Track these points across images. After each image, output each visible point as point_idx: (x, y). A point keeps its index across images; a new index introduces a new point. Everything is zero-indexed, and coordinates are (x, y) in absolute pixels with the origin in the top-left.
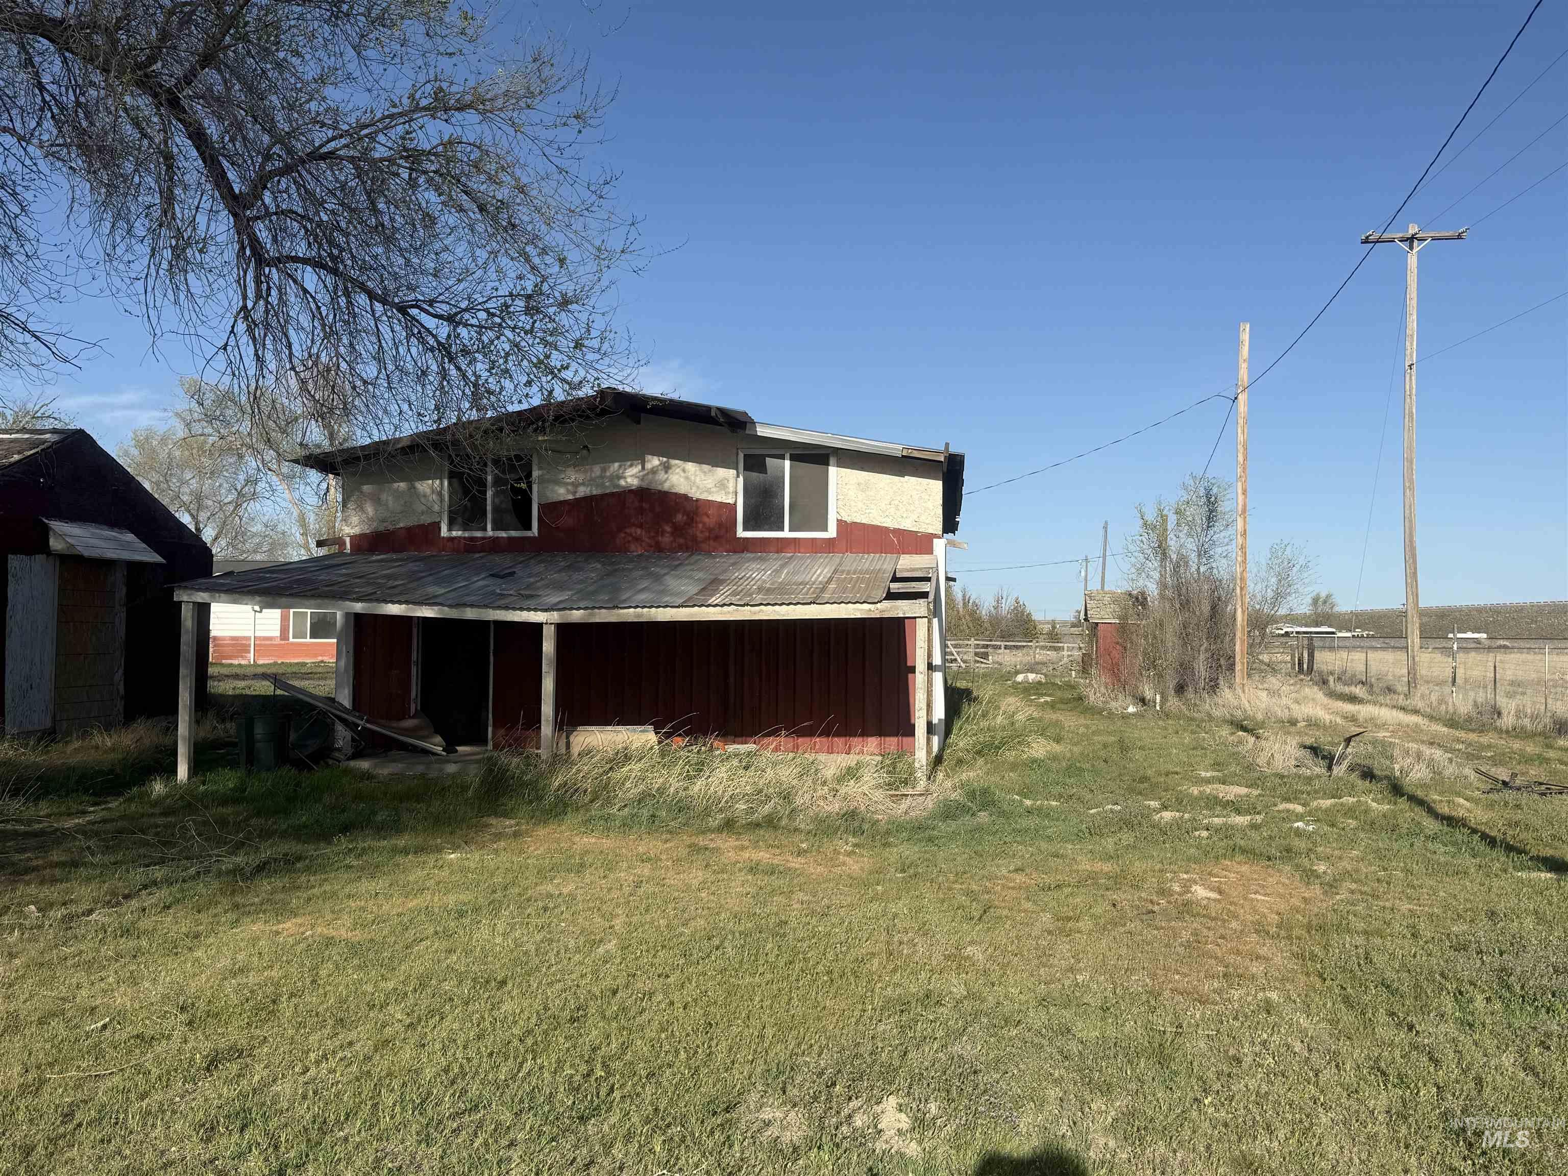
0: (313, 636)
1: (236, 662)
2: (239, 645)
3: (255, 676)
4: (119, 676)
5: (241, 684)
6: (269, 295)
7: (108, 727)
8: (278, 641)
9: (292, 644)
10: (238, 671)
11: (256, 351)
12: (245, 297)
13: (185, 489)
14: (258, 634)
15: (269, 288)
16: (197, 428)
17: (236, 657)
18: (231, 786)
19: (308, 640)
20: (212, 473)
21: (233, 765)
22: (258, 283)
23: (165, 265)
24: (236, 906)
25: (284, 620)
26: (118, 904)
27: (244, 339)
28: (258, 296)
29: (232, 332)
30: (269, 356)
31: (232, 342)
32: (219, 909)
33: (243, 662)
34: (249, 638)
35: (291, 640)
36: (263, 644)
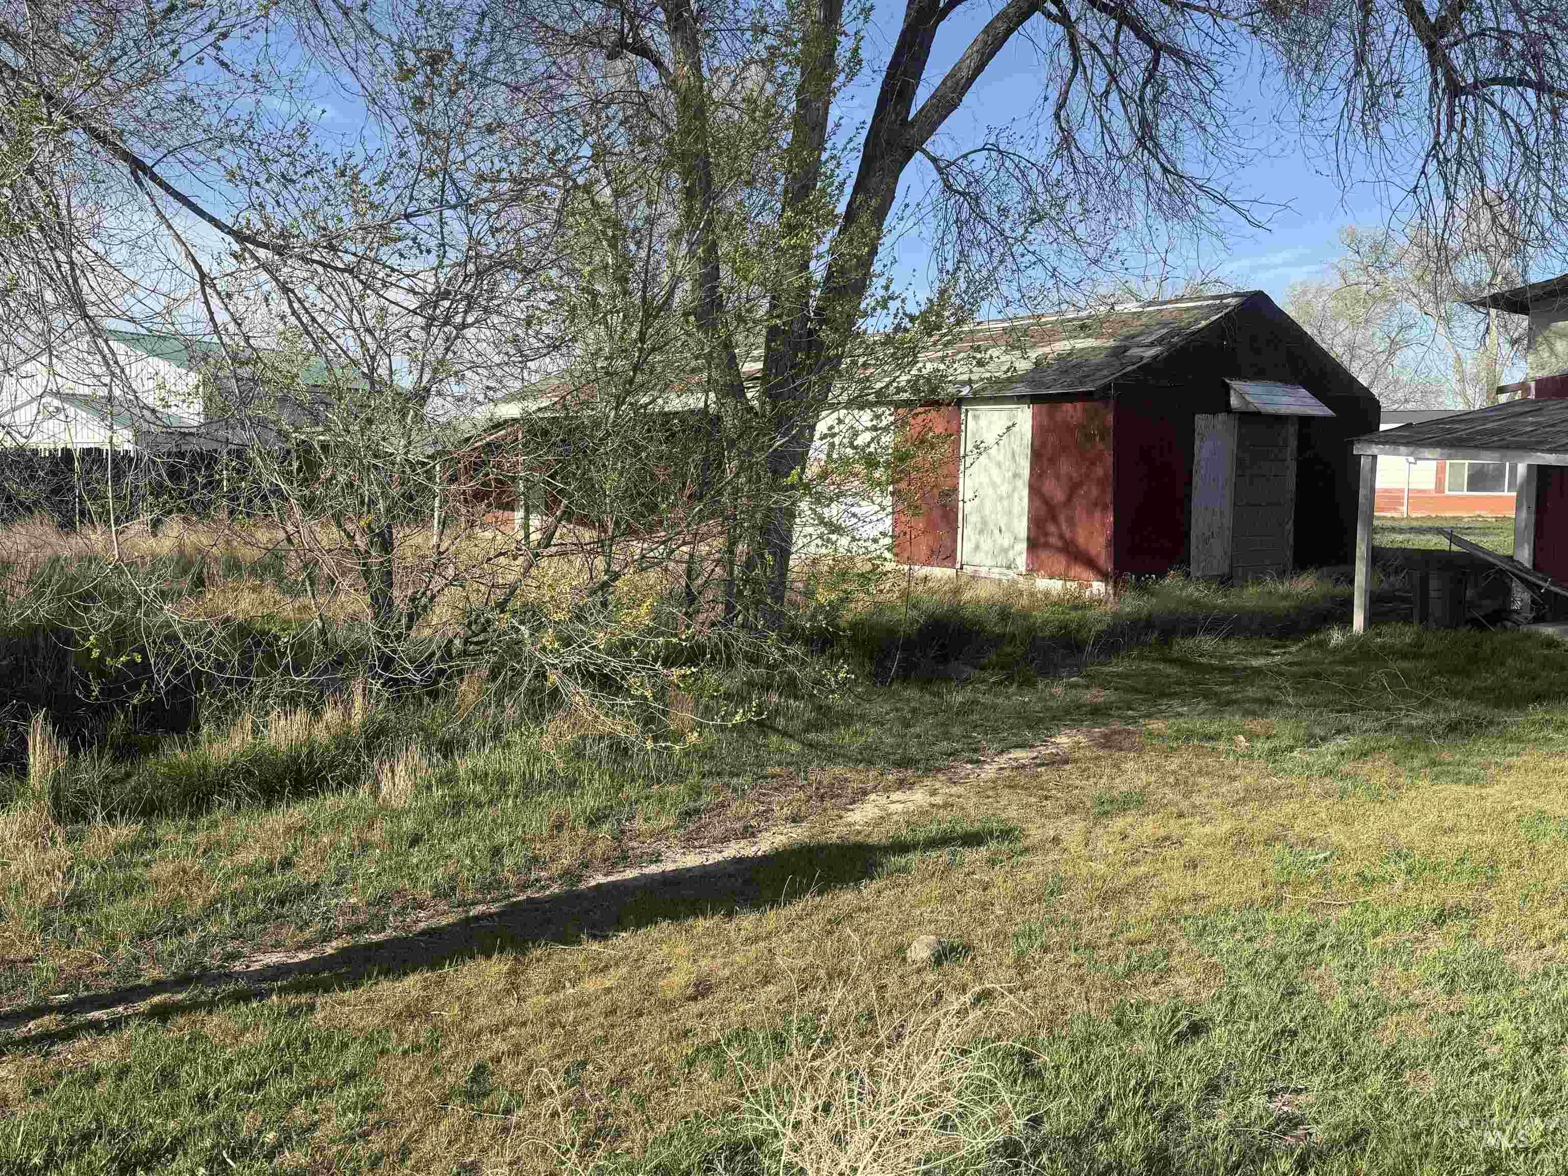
0: (1469, 490)
1: (1389, 515)
2: (1395, 498)
3: (1412, 530)
4: (1290, 526)
5: (1400, 537)
6: (1464, 125)
7: (1281, 575)
8: (1434, 494)
9: (1448, 497)
10: (1395, 524)
11: (1446, 188)
12: (1438, 135)
13: (1338, 340)
14: (1412, 486)
15: (1464, 119)
16: (1353, 277)
17: (1389, 510)
18: (1407, 640)
19: (1466, 493)
20: (1367, 321)
21: (1406, 619)
22: (1451, 114)
23: (1358, 114)
24: (1434, 763)
25: (1440, 471)
26: (1316, 745)
27: (1435, 180)
28: (1451, 127)
29: (1423, 172)
30: (1461, 194)
31: (1423, 182)
32: (1416, 763)
33: (1396, 515)
34: (1402, 491)
35: (1447, 492)
36: (1418, 497)
